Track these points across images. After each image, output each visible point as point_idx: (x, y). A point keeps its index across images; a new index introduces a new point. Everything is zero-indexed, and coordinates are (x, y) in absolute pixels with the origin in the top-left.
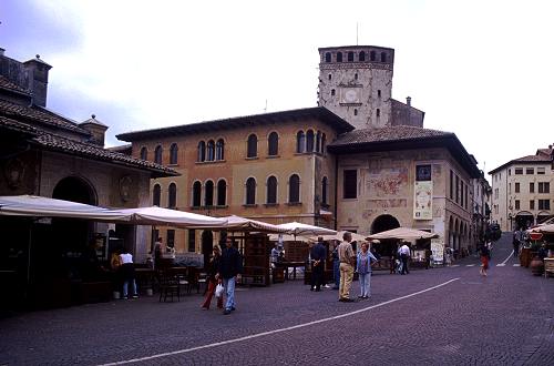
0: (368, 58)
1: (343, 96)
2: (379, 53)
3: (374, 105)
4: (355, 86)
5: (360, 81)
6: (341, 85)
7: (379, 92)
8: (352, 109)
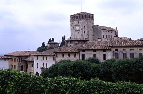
0: (81, 17)
1: (76, 28)
2: (84, 15)
3: (83, 30)
4: (78, 25)
5: (79, 24)
6: (75, 25)
7: (85, 26)
8: (78, 32)
